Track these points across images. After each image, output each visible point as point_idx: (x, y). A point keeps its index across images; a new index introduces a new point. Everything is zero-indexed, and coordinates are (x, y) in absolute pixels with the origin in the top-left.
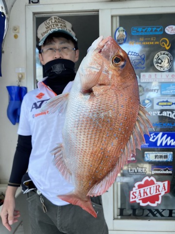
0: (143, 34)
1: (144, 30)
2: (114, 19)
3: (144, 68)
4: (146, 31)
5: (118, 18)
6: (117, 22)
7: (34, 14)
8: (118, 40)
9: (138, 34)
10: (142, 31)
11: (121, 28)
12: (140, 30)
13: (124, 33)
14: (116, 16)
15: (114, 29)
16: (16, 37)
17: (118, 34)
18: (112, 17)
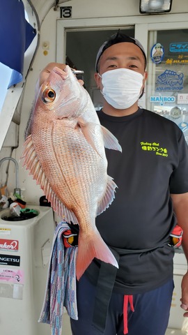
0: (183, 51)
1: (184, 47)
2: (151, 34)
3: (182, 88)
4: (186, 48)
5: (156, 33)
6: (154, 37)
7: (66, 28)
8: (155, 58)
9: (176, 51)
10: (182, 48)
11: (159, 45)
12: (179, 46)
13: (162, 50)
14: (154, 31)
15: (151, 45)
16: (45, 53)
17: (154, 50)
18: (149, 31)
